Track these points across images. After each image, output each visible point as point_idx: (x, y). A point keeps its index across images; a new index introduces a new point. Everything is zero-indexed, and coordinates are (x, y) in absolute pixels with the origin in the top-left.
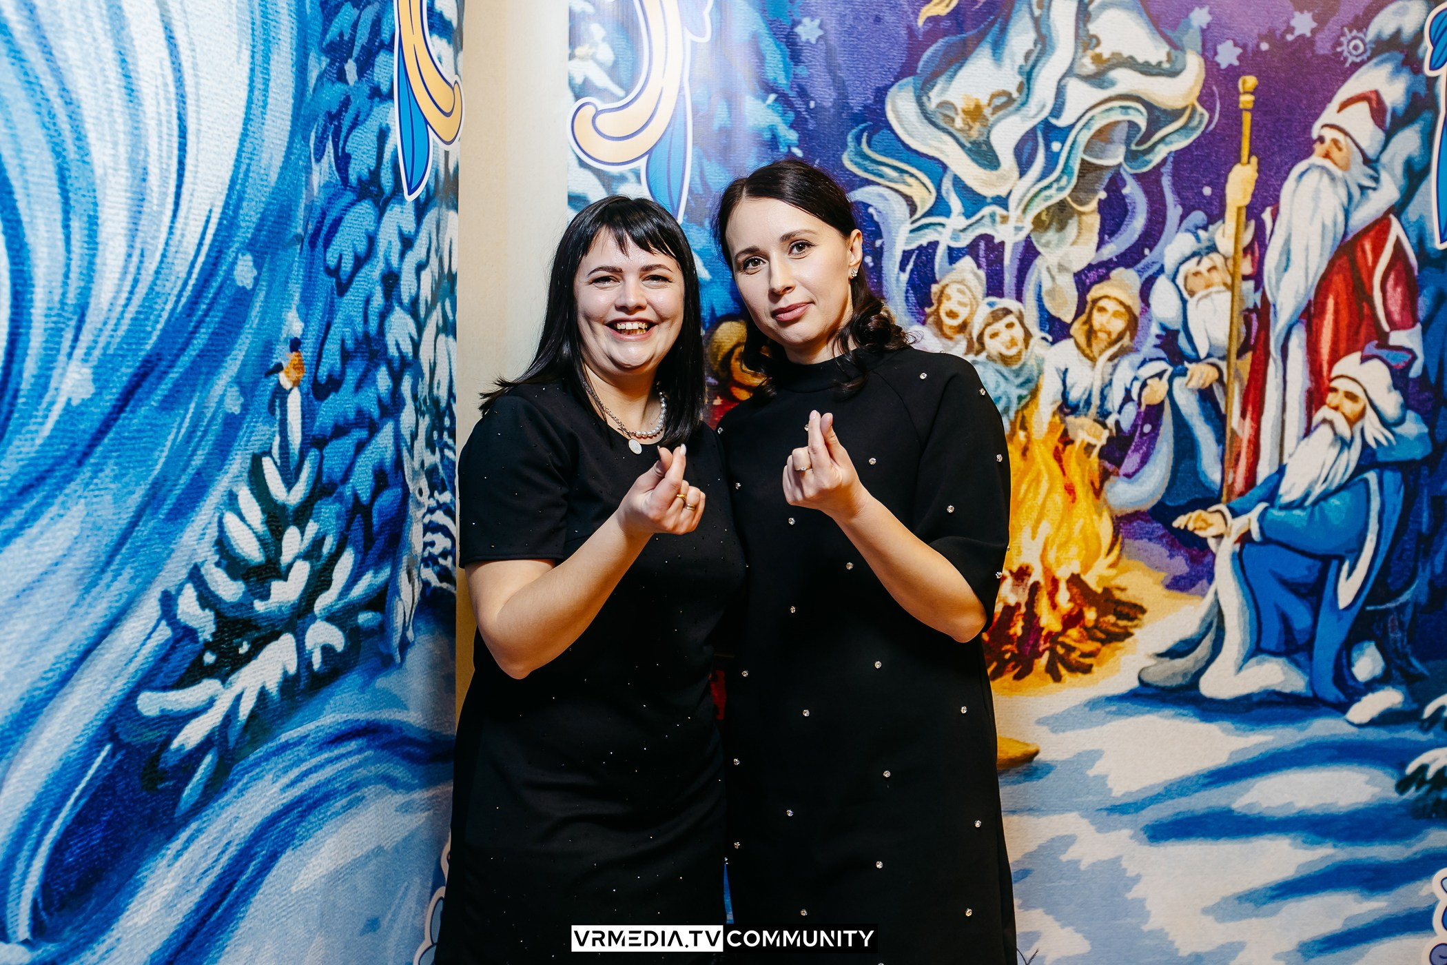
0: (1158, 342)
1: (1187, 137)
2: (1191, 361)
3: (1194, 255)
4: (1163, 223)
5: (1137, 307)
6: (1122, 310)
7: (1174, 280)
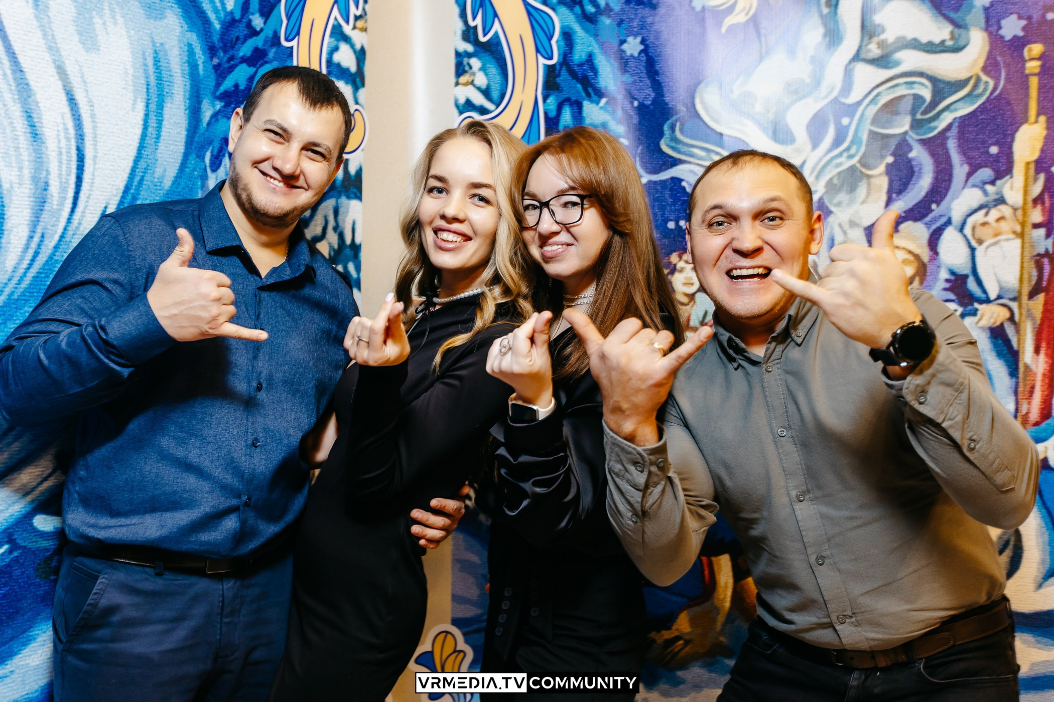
0: (947, 285)
1: (972, 104)
2: (981, 302)
3: (981, 208)
4: (950, 180)
5: (925, 255)
6: (911, 258)
7: (961, 230)
